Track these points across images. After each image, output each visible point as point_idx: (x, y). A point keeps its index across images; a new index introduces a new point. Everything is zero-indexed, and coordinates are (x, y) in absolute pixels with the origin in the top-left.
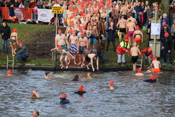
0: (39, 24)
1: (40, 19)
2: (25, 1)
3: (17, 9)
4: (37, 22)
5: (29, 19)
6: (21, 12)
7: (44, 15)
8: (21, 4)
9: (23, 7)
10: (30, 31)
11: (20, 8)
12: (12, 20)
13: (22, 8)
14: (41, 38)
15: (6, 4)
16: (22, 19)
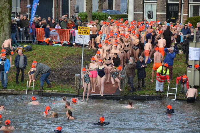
0: (76, 46)
1: (77, 41)
2: (62, 22)
3: (53, 30)
4: (74, 44)
5: (66, 40)
6: (57, 33)
7: (82, 37)
8: (58, 24)
9: (60, 27)
10: (62, 54)
11: (56, 29)
12: (46, 42)
13: (58, 28)
14: (72, 61)
15: (42, 24)
16: (58, 40)
